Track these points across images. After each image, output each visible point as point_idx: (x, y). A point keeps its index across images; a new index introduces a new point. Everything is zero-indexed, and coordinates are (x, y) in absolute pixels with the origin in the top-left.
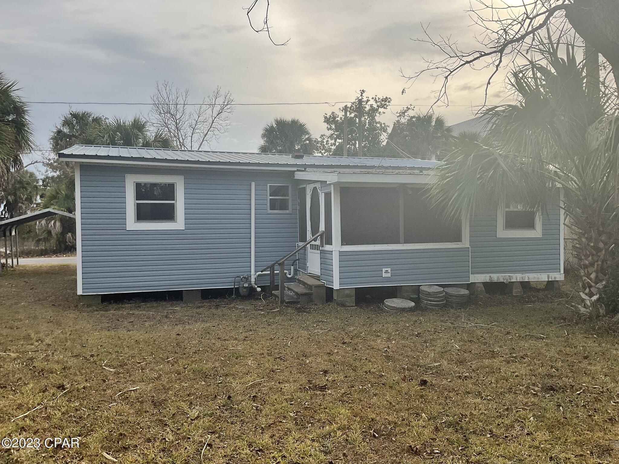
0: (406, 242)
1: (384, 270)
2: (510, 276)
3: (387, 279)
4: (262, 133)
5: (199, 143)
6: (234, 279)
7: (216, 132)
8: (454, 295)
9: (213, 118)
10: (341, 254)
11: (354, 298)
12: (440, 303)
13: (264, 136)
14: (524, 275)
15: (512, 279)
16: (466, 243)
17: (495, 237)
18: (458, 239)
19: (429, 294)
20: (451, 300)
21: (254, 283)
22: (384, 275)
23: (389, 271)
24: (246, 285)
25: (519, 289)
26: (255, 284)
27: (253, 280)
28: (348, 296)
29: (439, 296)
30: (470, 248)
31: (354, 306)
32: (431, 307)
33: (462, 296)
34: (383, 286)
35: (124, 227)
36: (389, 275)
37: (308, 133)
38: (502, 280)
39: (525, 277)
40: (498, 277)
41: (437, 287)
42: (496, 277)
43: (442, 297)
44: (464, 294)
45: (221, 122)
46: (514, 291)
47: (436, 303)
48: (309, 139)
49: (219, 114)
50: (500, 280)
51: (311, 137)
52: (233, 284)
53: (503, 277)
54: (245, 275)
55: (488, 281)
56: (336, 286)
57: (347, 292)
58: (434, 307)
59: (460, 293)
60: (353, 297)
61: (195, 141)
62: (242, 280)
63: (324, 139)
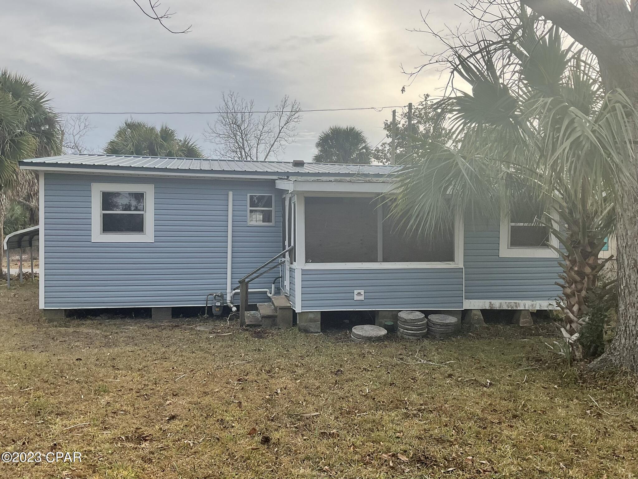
0: (385, 260)
1: (356, 292)
2: (516, 303)
3: (360, 303)
4: (317, 141)
5: (266, 154)
6: (206, 297)
7: (283, 142)
8: (438, 324)
9: (281, 128)
10: (304, 272)
11: (320, 323)
12: (418, 332)
13: (318, 145)
14: (534, 303)
15: (519, 306)
16: (459, 262)
17: (497, 257)
18: (451, 258)
19: (405, 322)
20: (434, 329)
21: (229, 301)
22: (356, 298)
23: (363, 293)
24: (218, 304)
25: (528, 318)
26: (232, 303)
27: (229, 298)
28: (311, 320)
29: (417, 324)
30: (464, 269)
31: (320, 333)
32: (407, 337)
33: (447, 325)
34: (355, 310)
35: (89, 239)
36: (362, 298)
37: (365, 142)
38: (505, 307)
39: (536, 304)
40: (501, 304)
41: (418, 313)
42: (498, 304)
43: (422, 325)
44: (449, 323)
45: (288, 132)
46: (522, 320)
47: (413, 332)
48: (365, 147)
49: (286, 124)
50: (503, 308)
51: (368, 145)
52: (205, 302)
53: (507, 304)
54: (219, 293)
55: (487, 308)
56: (298, 310)
57: (311, 316)
58: (411, 337)
59: (444, 322)
60: (318, 321)
61: (261, 152)
62: (215, 298)
63: (385, 147)
